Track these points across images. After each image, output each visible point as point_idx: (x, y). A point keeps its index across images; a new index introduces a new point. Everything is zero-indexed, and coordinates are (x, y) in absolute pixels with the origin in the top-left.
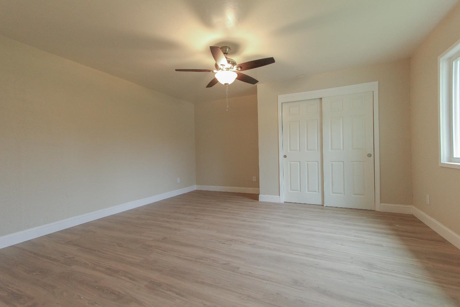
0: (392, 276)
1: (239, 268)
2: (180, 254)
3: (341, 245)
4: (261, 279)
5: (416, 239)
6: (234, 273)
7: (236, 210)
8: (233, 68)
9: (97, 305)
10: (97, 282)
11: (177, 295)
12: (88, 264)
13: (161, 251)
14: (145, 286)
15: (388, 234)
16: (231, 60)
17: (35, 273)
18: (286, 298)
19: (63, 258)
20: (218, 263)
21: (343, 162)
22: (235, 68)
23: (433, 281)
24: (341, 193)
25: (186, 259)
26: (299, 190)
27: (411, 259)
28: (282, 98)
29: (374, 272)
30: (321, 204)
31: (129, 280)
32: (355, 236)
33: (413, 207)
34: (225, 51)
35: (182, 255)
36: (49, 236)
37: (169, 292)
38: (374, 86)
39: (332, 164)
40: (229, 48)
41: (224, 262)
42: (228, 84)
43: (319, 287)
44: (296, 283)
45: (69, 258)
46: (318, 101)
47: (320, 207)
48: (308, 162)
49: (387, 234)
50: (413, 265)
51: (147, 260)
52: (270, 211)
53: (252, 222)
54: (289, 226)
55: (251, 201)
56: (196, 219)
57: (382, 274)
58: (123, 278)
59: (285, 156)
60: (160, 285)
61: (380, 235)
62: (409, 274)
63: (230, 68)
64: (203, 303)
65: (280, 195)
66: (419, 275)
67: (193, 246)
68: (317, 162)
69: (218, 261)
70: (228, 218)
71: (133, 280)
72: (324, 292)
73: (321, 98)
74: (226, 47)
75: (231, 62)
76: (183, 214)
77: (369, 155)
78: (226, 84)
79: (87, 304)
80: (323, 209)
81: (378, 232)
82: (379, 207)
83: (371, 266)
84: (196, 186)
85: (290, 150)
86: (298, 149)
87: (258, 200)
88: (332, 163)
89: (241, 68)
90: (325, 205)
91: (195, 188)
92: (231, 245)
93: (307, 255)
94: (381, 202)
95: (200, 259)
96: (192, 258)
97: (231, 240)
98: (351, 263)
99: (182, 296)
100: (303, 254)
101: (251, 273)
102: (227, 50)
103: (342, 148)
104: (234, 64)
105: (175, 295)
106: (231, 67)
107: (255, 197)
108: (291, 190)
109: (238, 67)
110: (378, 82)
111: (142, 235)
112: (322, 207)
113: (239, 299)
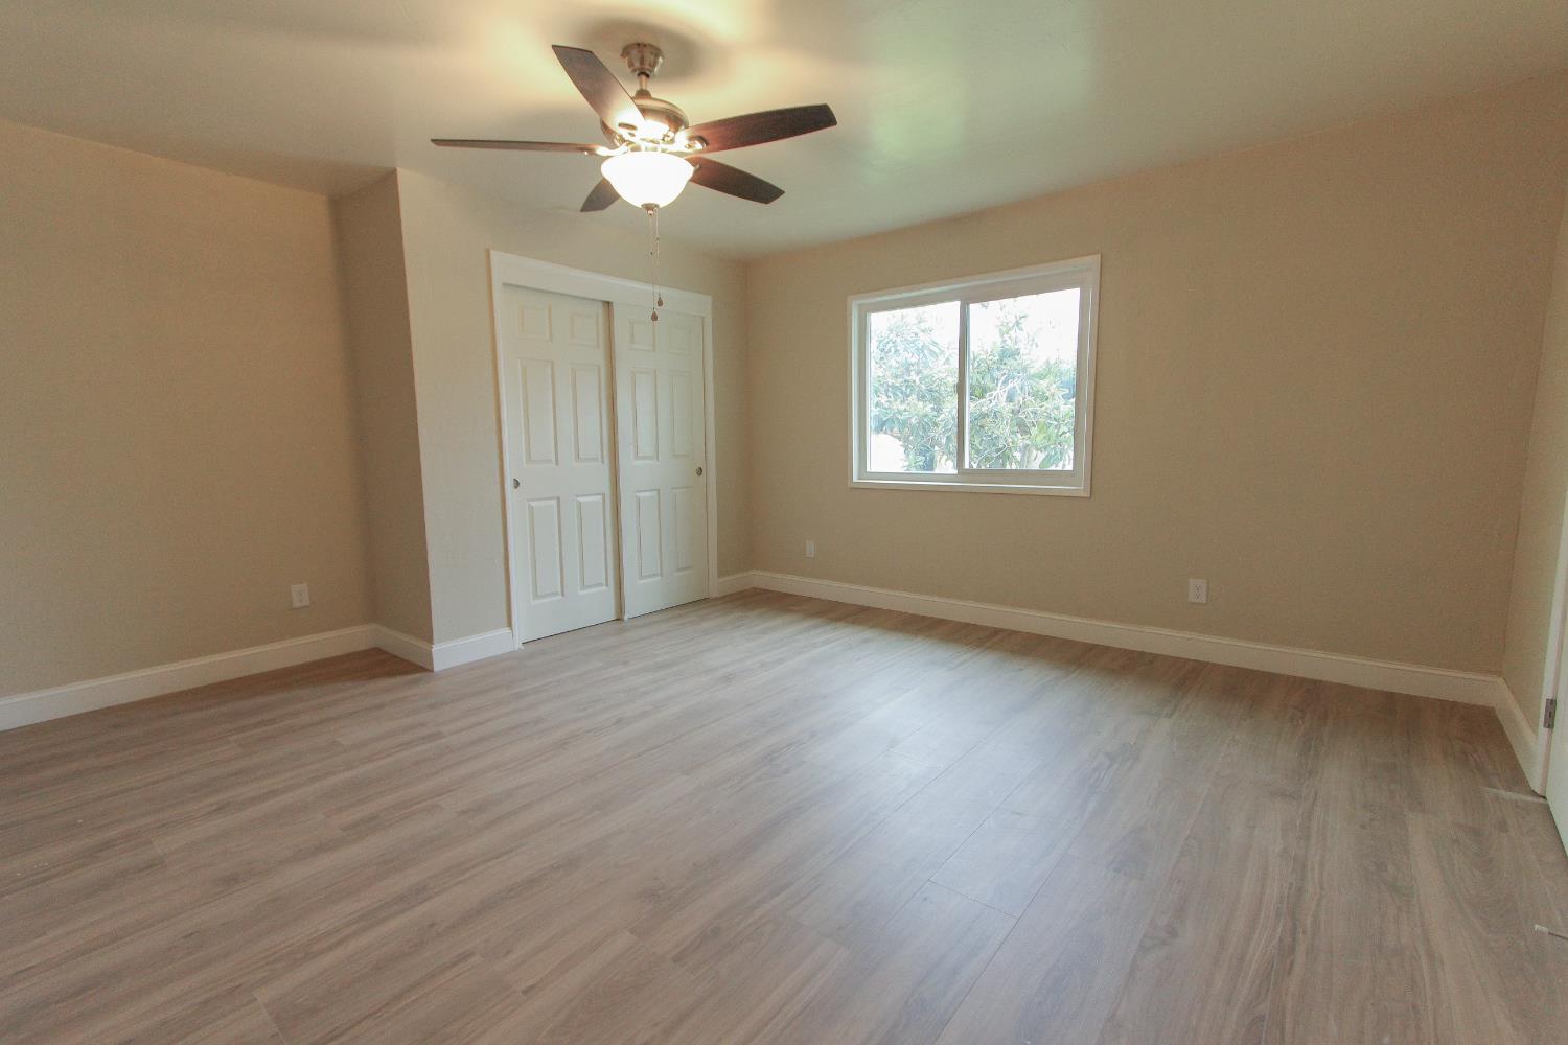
8: (672, 142)
21: (659, 490)
24: (654, 574)
26: (560, 590)
30: (615, 616)
33: (758, 572)
42: (657, 206)
47: (614, 627)
48: (579, 499)
59: (517, 484)
63: (659, 135)
65: (510, 624)
68: (603, 496)
73: (609, 303)
77: (700, 472)
78: (648, 207)
80: (621, 632)
82: (717, 586)
85: (529, 460)
86: (553, 458)
87: (432, 671)
89: (702, 139)
90: (626, 617)
94: (719, 576)
104: (675, 120)
106: (666, 134)
108: (538, 597)
112: (618, 625)
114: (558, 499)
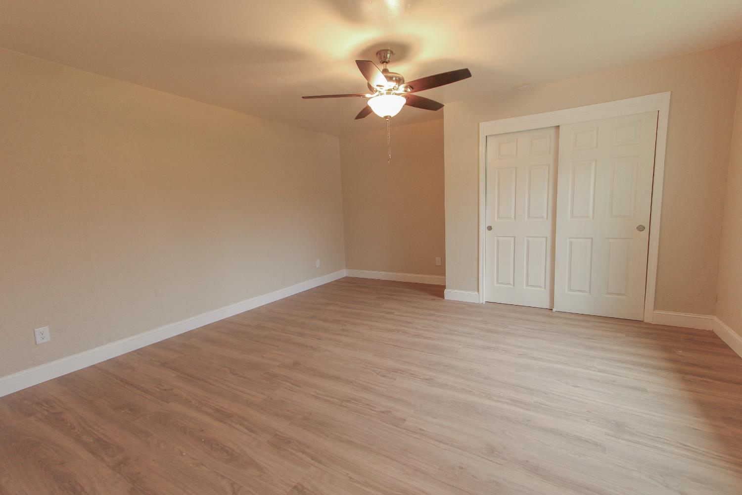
0: (655, 447)
1: (405, 420)
2: (317, 391)
3: (574, 386)
4: (437, 441)
5: (710, 380)
6: (398, 429)
7: (406, 316)
8: (397, 89)
9: (203, 467)
10: (202, 431)
11: (312, 459)
12: (190, 402)
13: (291, 385)
14: (268, 441)
15: (660, 368)
16: (394, 75)
17: (123, 411)
18: (473, 476)
19: (158, 390)
20: (372, 410)
21: (592, 238)
22: (402, 89)
23: (727, 462)
24: (585, 291)
25: (327, 401)
26: (512, 283)
27: (696, 419)
28: (486, 128)
29: (624, 439)
30: (548, 307)
31: (245, 430)
32: (600, 371)
33: (715, 318)
34: (384, 57)
35: (321, 393)
36: (140, 352)
37: (300, 454)
38: (661, 101)
39: (571, 243)
40: (392, 52)
41: (383, 409)
42: (390, 117)
43: (527, 461)
44: (491, 451)
45: (165, 390)
46: (552, 132)
47: (547, 312)
48: (528, 238)
49: (658, 369)
50: (696, 429)
51: (271, 399)
52: (461, 319)
53: (430, 338)
54: (489, 348)
55: (432, 300)
56: (343, 330)
57: (638, 443)
58: (238, 426)
59: (490, 228)
60: (288, 441)
61: (645, 370)
62: (685, 445)
63: (392, 88)
64: (349, 475)
65: (478, 291)
66: (702, 449)
67: (337, 379)
68: (545, 239)
69: (373, 407)
70: (393, 331)
71: (251, 431)
72: (535, 470)
73: (558, 127)
74: (386, 51)
75: (394, 79)
76: (325, 320)
77: (641, 228)
78: (386, 117)
79: (191, 465)
80: (551, 317)
81: (642, 365)
82: (651, 316)
83: (619, 428)
84: (345, 270)
85: (498, 217)
86: (513, 216)
87: (443, 297)
88: (572, 240)
89: (411, 87)
90: (554, 310)
91: (343, 273)
92: (395, 379)
93: (515, 402)
94: (655, 308)
95: (347, 401)
96: (335, 400)
97: (396, 371)
98: (587, 420)
99: (320, 462)
100: (507, 401)
101: (423, 430)
102: (388, 55)
103: (591, 215)
104: (399, 81)
105: (309, 460)
106: (395, 87)
107: (438, 291)
108: (498, 282)
109: (406, 87)
110: (669, 93)
111: (264, 355)
112: (550, 313)
113: (401, 472)
114: (515, 237)
